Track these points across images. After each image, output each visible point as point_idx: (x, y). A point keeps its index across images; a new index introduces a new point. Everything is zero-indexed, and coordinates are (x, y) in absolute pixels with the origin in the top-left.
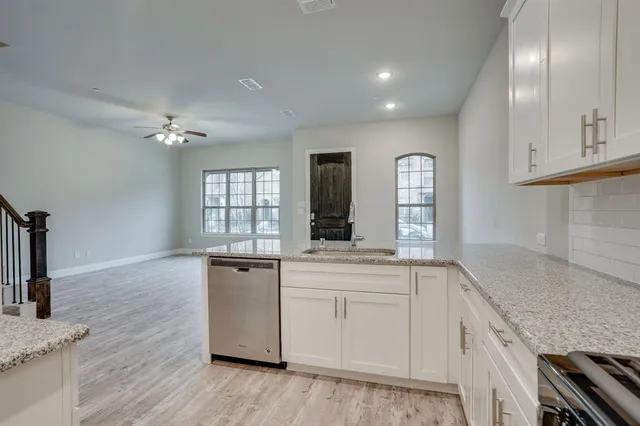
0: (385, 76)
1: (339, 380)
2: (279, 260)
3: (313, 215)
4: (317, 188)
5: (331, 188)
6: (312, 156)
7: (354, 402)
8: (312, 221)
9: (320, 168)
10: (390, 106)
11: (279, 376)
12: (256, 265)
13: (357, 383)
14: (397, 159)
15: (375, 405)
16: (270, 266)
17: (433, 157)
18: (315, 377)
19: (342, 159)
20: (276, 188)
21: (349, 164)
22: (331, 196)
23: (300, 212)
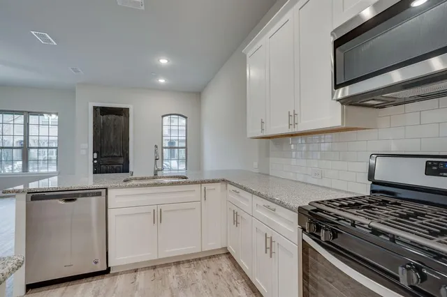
0: (164, 61)
1: (154, 267)
2: (106, 189)
3: (95, 154)
4: (99, 134)
5: (112, 134)
6: (95, 108)
7: (170, 276)
8: (94, 159)
9: (102, 118)
10: (162, 81)
12: (85, 195)
13: (167, 265)
14: (163, 116)
15: (184, 274)
16: (99, 194)
17: (186, 118)
18: (136, 271)
19: (122, 112)
20: (54, 131)
21: (127, 116)
22: (112, 140)
23: (84, 152)
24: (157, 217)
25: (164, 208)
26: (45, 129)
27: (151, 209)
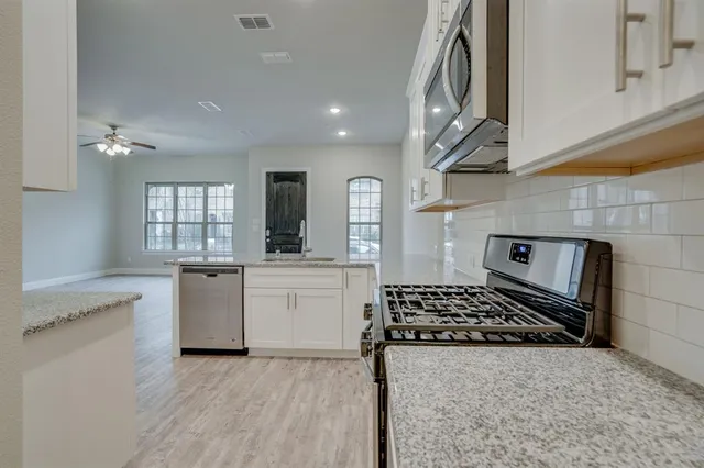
0: (335, 111)
2: (243, 267)
3: (268, 231)
4: (272, 206)
5: (286, 206)
6: (268, 174)
8: (267, 237)
9: (276, 186)
10: (342, 133)
11: (242, 360)
12: (223, 271)
14: (349, 181)
16: (236, 272)
17: (381, 181)
18: (272, 358)
19: (297, 178)
20: (230, 204)
21: (304, 184)
22: (287, 213)
23: (255, 228)
24: (293, 301)
25: (299, 292)
26: (223, 201)
27: (285, 292)
